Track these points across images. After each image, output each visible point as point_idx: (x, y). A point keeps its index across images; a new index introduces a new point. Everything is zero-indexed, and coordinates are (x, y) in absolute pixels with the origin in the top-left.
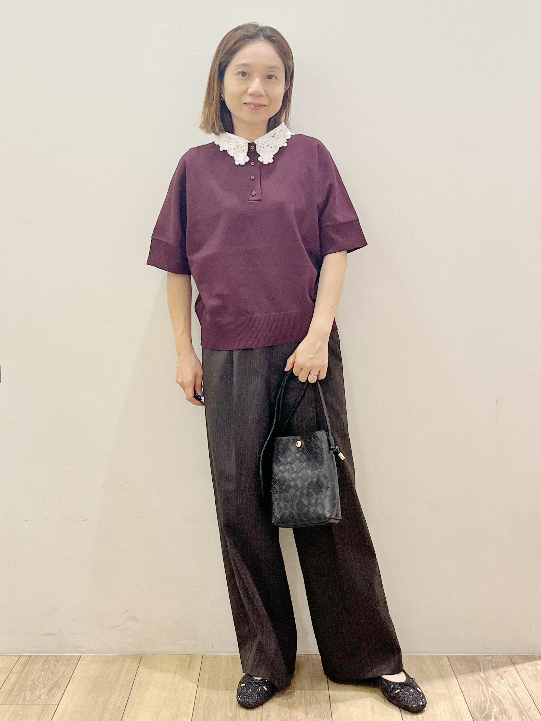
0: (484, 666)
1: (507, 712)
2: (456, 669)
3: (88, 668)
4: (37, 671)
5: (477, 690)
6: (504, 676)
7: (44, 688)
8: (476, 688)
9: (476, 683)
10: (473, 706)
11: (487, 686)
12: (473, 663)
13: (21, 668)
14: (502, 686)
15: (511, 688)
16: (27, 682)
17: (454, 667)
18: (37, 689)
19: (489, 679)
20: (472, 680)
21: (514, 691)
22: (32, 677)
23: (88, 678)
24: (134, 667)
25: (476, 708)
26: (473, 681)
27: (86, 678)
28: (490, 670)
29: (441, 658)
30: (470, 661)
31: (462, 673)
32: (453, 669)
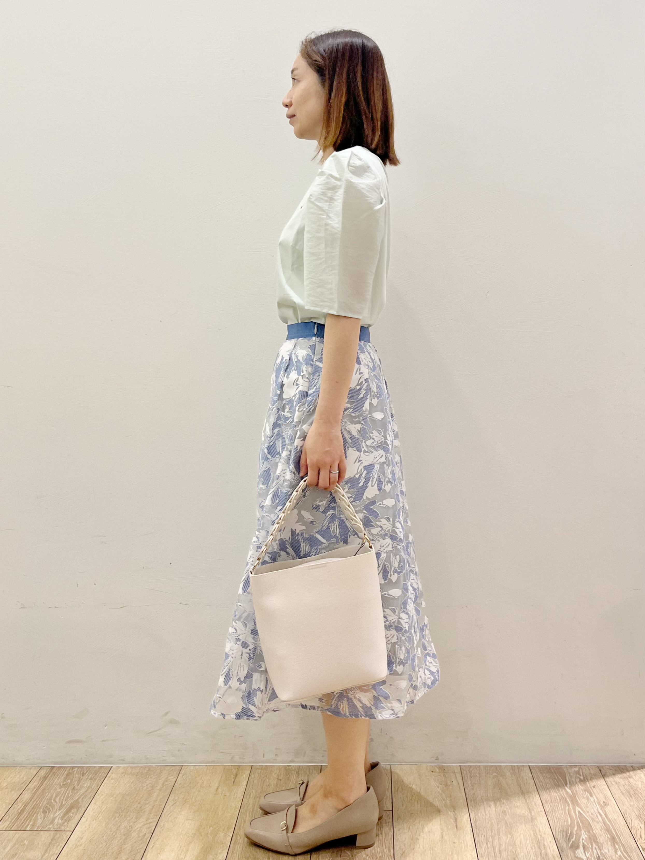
0: (570, 779)
1: (597, 839)
3: (117, 783)
4: (57, 787)
5: (562, 810)
6: (593, 792)
7: (60, 810)
8: (562, 808)
9: (561, 801)
10: (559, 832)
11: (574, 805)
12: (558, 776)
13: (39, 784)
14: (591, 804)
15: (601, 808)
16: (41, 802)
17: (536, 781)
18: (51, 811)
19: (575, 795)
20: (556, 797)
21: (605, 811)
22: (50, 794)
23: (115, 796)
24: (170, 781)
25: (561, 834)
26: (558, 798)
27: (112, 796)
28: (577, 784)
29: (522, 769)
30: (555, 772)
31: (545, 788)
32: (535, 784)
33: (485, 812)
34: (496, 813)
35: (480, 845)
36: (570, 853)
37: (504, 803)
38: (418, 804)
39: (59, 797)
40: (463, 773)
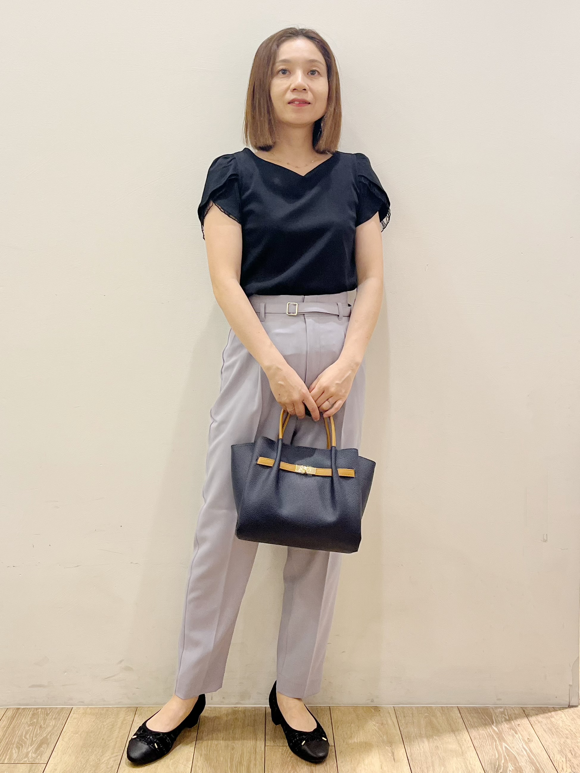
0: (496, 718)
1: (522, 771)
2: (467, 722)
3: (80, 722)
4: (25, 725)
5: (490, 746)
6: (518, 730)
7: (31, 745)
8: (489, 744)
9: (489, 738)
10: (487, 764)
11: (501, 741)
12: (485, 715)
13: (8, 722)
14: (516, 740)
15: (526, 743)
16: (13, 739)
17: (465, 720)
18: (24, 746)
19: (502, 733)
20: (484, 734)
21: (529, 747)
22: (20, 732)
23: (80, 734)
24: (128, 721)
25: (490, 766)
26: (486, 735)
27: (77, 733)
28: (503, 723)
29: (451, 710)
30: (482, 712)
31: (473, 727)
32: (464, 723)
33: (419, 747)
34: (429, 748)
37: (436, 740)
39: (29, 734)
40: (396, 714)
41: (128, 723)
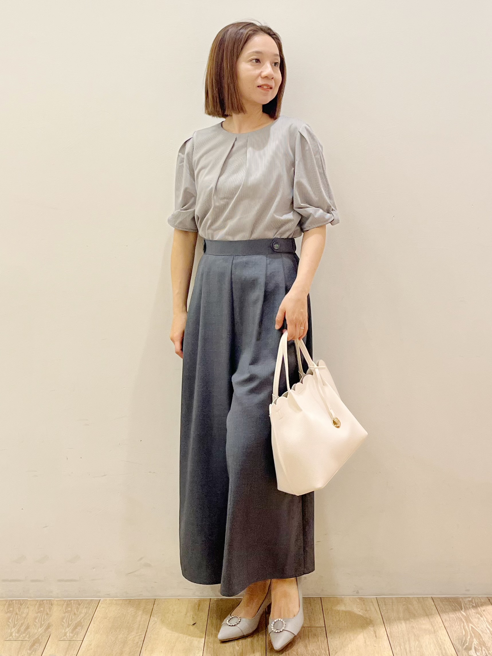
0: (464, 605)
1: (485, 644)
2: (439, 609)
3: (108, 610)
5: (458, 626)
6: (483, 614)
7: (68, 627)
8: (458, 624)
9: (458, 620)
10: (455, 639)
11: (468, 622)
12: (454, 603)
14: (481, 622)
15: (489, 624)
17: (438, 607)
19: (469, 617)
23: (108, 619)
24: (148, 609)
25: (458, 641)
26: (455, 618)
27: (106, 618)
28: (470, 609)
29: (426, 599)
30: (452, 601)
31: (445, 612)
32: (437, 608)
33: (398, 627)
34: (406, 627)
35: (395, 647)
36: (465, 653)
37: (412, 621)
38: (344, 622)
40: (378, 603)
41: (148, 611)
